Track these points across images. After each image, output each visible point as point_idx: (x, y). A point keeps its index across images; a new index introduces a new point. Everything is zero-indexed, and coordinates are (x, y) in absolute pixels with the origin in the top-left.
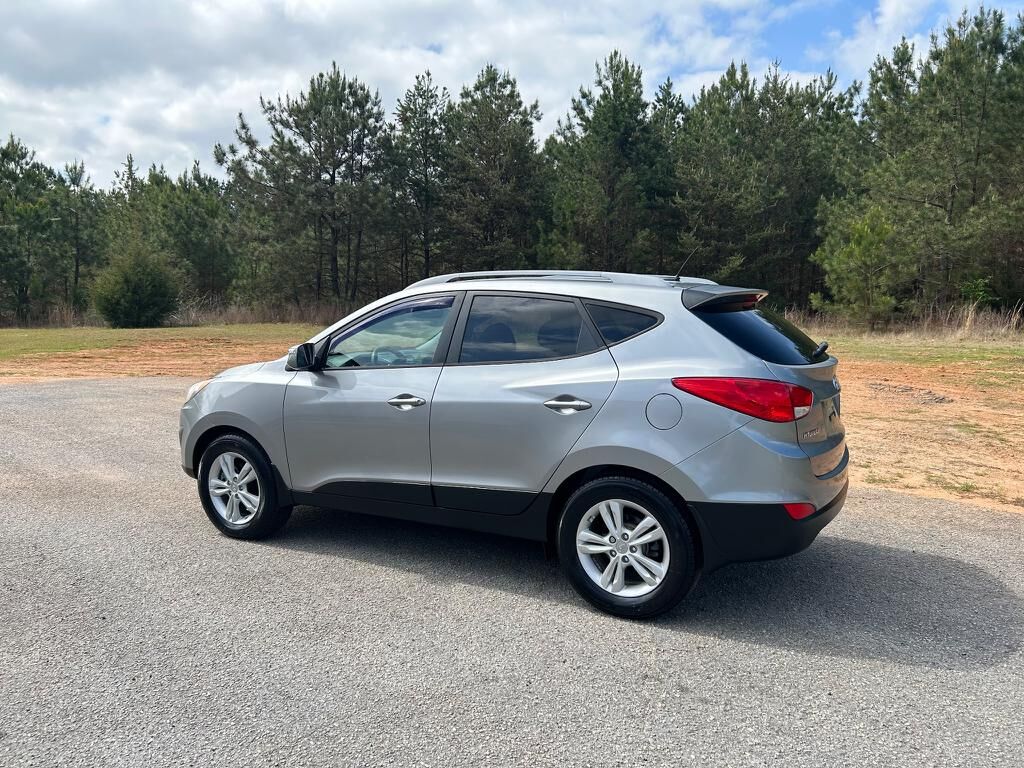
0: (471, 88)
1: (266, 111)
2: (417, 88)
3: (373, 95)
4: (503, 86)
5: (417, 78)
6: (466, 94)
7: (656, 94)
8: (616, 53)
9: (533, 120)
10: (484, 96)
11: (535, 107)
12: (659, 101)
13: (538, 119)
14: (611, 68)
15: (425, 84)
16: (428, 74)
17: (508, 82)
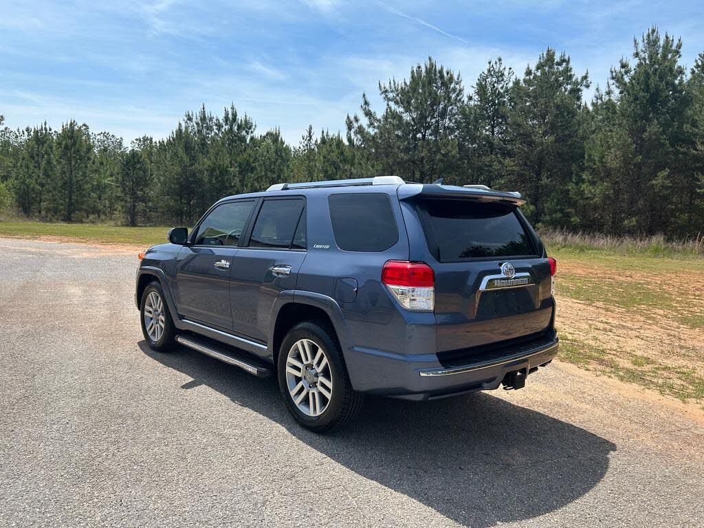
0: (533, 68)
1: (382, 93)
2: (489, 71)
3: (455, 77)
4: (559, 64)
5: (490, 63)
6: (529, 73)
7: (696, 61)
8: (653, 31)
9: (582, 88)
10: (544, 74)
11: (585, 78)
12: (698, 66)
13: (588, 86)
14: (648, 43)
15: (497, 68)
16: (500, 60)
17: (564, 61)
